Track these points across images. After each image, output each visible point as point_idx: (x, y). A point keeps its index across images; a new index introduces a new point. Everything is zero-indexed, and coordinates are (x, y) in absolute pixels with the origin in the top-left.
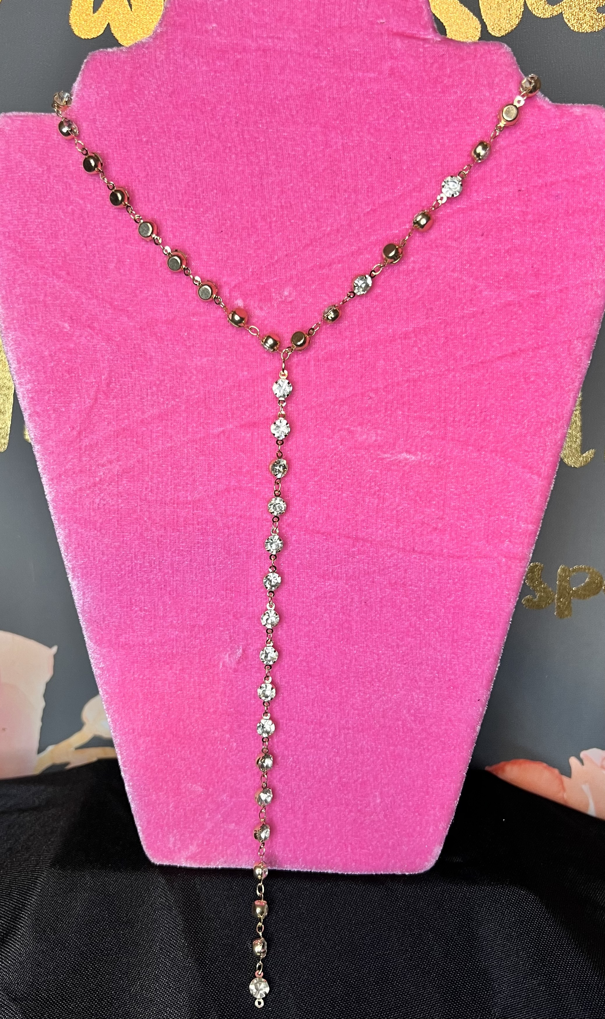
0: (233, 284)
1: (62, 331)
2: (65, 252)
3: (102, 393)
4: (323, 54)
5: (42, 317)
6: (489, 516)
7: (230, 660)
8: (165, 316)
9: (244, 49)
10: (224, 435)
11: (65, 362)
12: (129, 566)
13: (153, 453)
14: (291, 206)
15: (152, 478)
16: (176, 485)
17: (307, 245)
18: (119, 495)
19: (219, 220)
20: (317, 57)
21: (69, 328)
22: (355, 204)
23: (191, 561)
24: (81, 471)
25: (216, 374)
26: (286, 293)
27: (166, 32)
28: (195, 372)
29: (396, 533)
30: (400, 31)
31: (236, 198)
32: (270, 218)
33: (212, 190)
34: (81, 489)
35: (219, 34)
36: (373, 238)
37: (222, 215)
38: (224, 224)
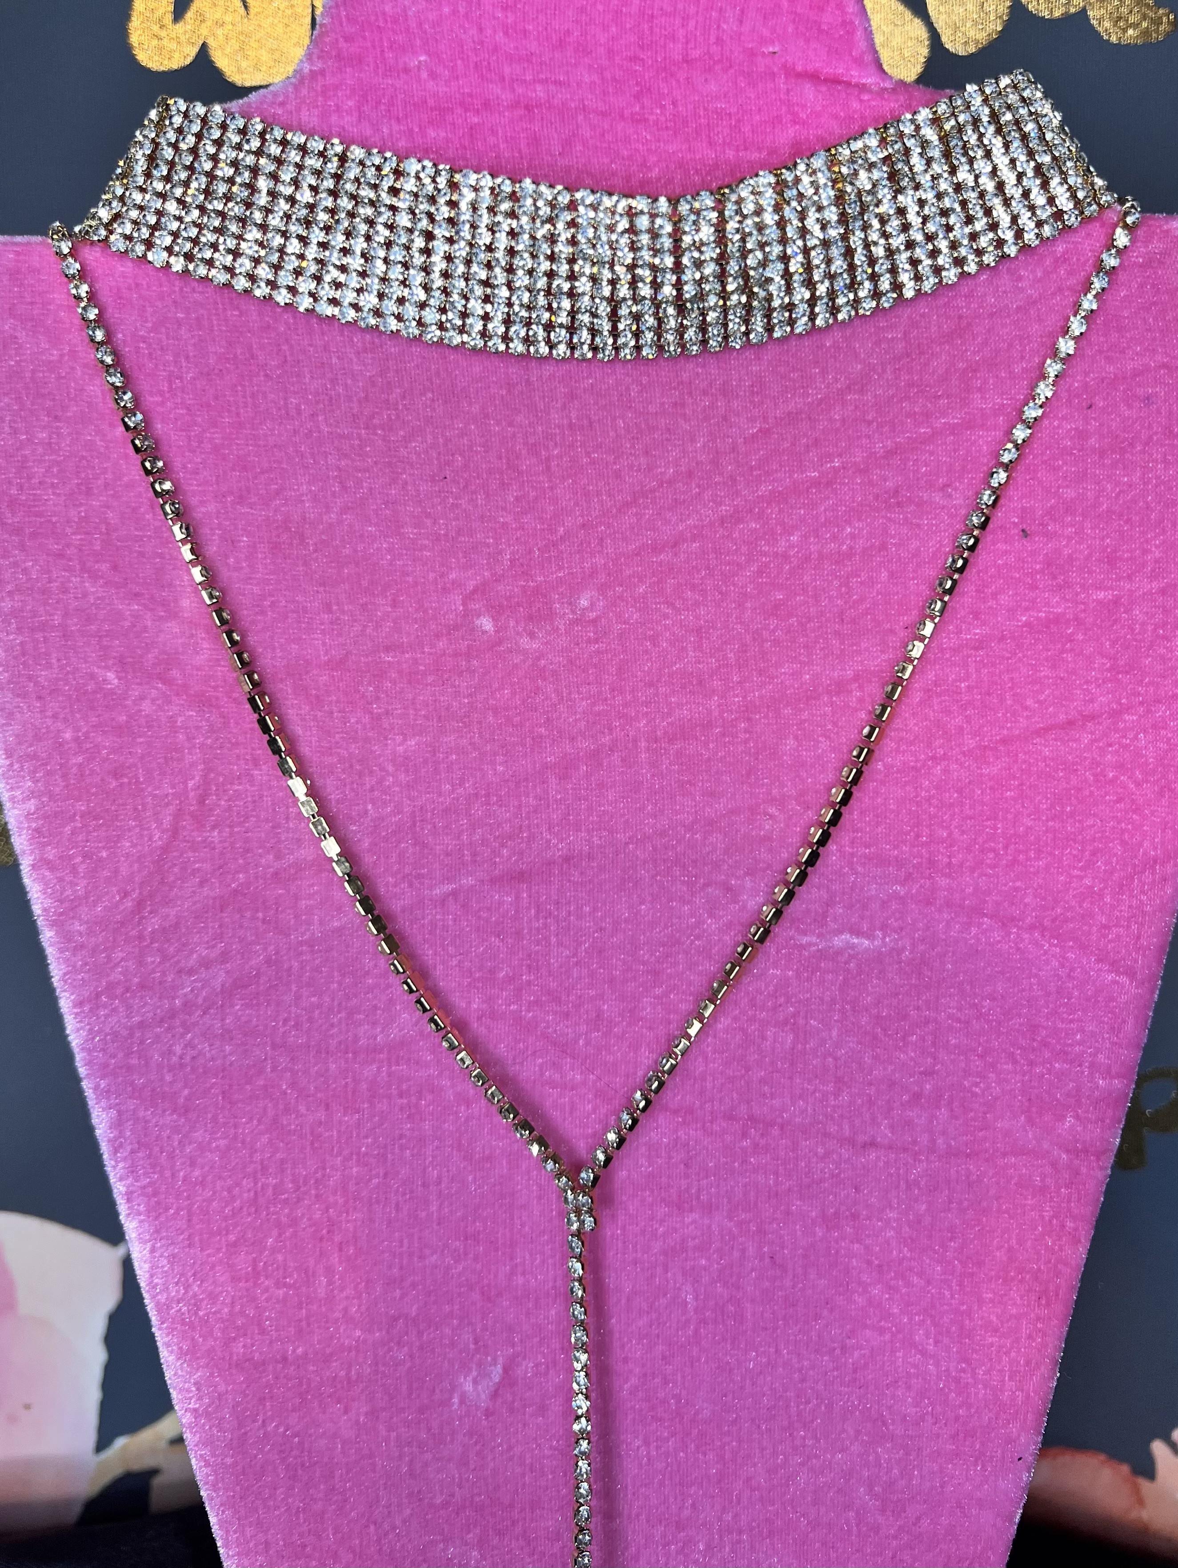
0: (471, 585)
1: (101, 689)
2: (108, 524)
3: (188, 817)
4: (652, 114)
5: (59, 660)
6: (1031, 1064)
7: (475, 1389)
8: (326, 654)
9: (486, 105)
10: (456, 900)
11: (108, 754)
12: (249, 1191)
13: (301, 943)
14: (591, 423)
15: (298, 998)
16: (351, 1014)
17: (627, 505)
18: (227, 1035)
19: (439, 453)
20: (639, 120)
21: (116, 681)
22: (725, 418)
23: (386, 1175)
24: (142, 986)
25: (436, 771)
26: (584, 603)
27: (322, 73)
28: (391, 768)
29: (834, 1106)
30: (810, 68)
31: (476, 409)
32: (547, 448)
33: (423, 394)
34: (142, 1025)
35: (433, 75)
36: (764, 489)
37: (445, 444)
38: (448, 463)
